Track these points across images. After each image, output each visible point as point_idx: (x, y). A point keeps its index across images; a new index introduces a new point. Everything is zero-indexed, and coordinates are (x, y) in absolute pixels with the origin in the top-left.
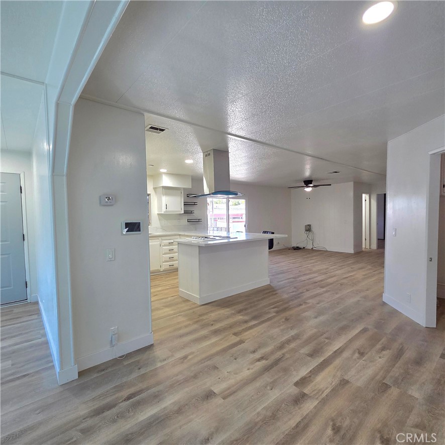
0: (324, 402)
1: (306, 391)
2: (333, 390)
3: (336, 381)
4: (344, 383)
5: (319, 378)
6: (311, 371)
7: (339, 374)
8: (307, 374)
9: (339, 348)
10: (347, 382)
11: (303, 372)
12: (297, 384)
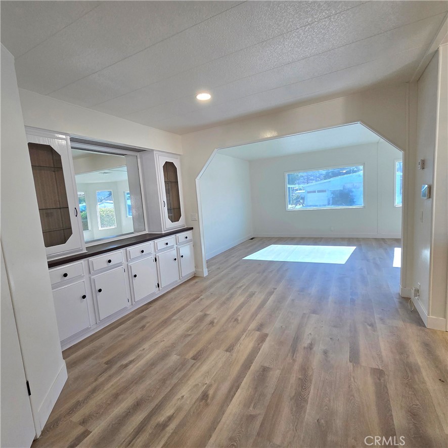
0: (244, 330)
1: (258, 333)
2: (239, 339)
3: (236, 348)
4: (230, 349)
5: (251, 345)
6: (260, 349)
7: (234, 355)
8: (262, 346)
9: (231, 400)
10: (227, 351)
11: (265, 346)
12: (266, 335)
